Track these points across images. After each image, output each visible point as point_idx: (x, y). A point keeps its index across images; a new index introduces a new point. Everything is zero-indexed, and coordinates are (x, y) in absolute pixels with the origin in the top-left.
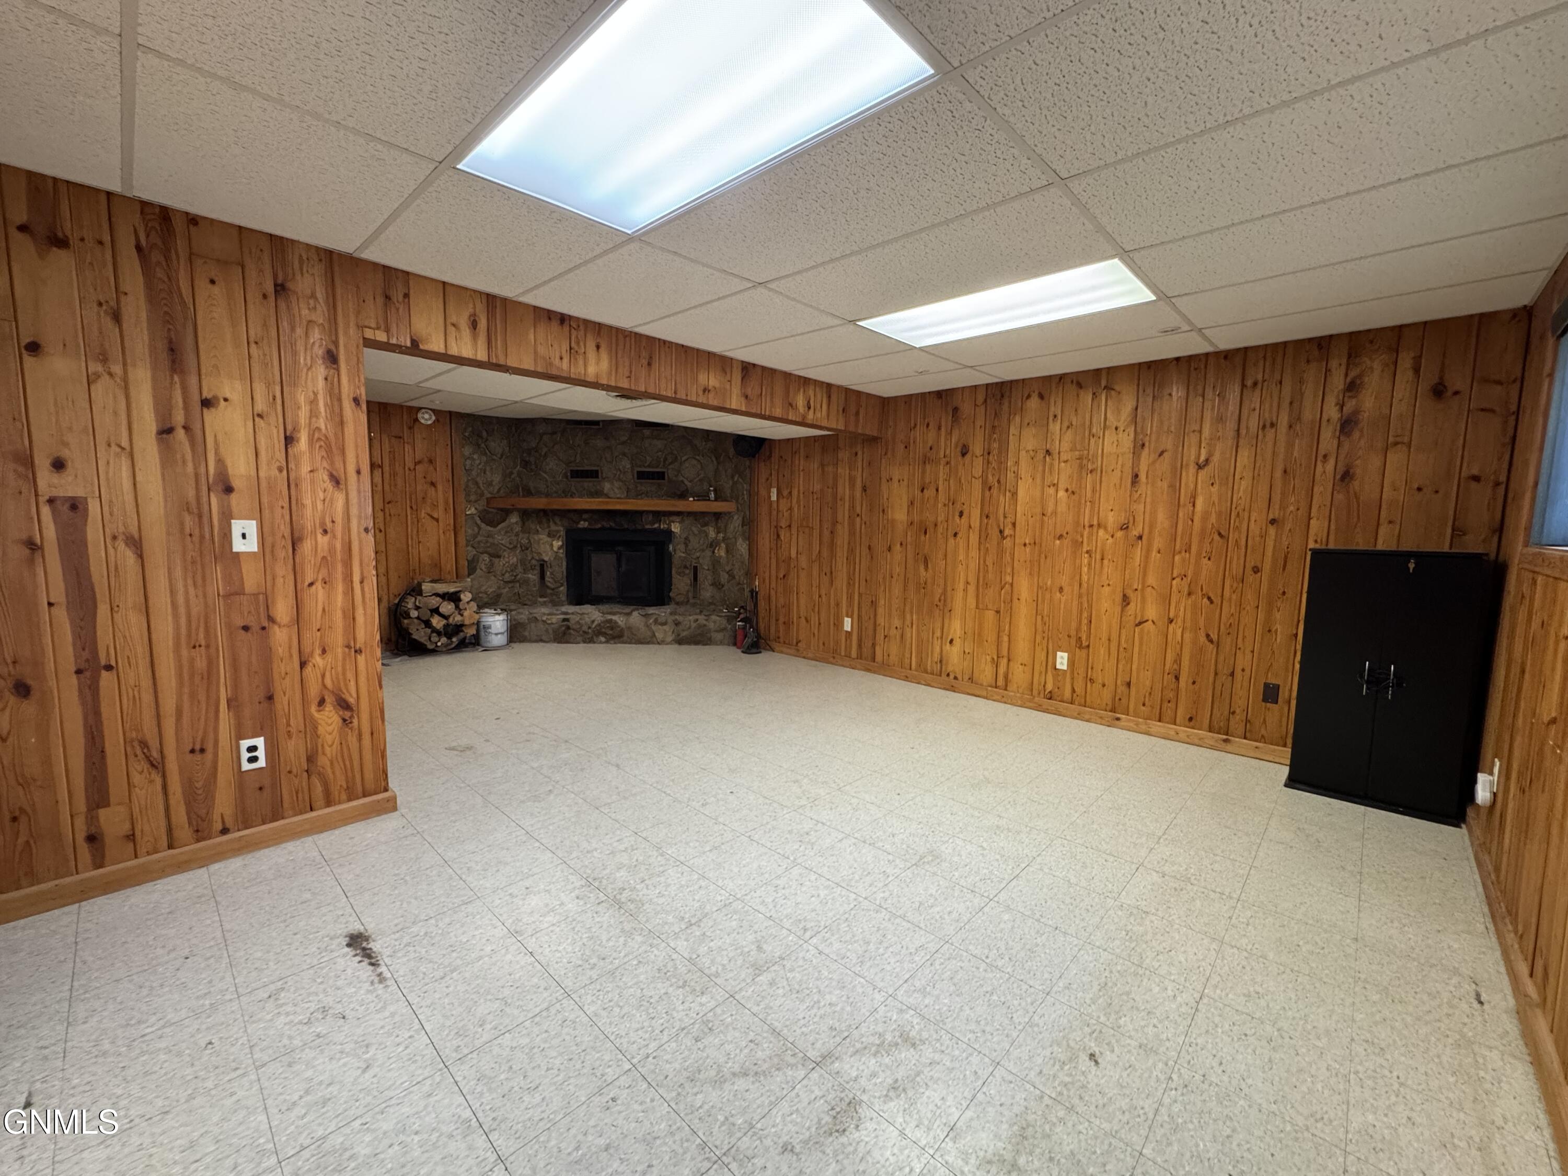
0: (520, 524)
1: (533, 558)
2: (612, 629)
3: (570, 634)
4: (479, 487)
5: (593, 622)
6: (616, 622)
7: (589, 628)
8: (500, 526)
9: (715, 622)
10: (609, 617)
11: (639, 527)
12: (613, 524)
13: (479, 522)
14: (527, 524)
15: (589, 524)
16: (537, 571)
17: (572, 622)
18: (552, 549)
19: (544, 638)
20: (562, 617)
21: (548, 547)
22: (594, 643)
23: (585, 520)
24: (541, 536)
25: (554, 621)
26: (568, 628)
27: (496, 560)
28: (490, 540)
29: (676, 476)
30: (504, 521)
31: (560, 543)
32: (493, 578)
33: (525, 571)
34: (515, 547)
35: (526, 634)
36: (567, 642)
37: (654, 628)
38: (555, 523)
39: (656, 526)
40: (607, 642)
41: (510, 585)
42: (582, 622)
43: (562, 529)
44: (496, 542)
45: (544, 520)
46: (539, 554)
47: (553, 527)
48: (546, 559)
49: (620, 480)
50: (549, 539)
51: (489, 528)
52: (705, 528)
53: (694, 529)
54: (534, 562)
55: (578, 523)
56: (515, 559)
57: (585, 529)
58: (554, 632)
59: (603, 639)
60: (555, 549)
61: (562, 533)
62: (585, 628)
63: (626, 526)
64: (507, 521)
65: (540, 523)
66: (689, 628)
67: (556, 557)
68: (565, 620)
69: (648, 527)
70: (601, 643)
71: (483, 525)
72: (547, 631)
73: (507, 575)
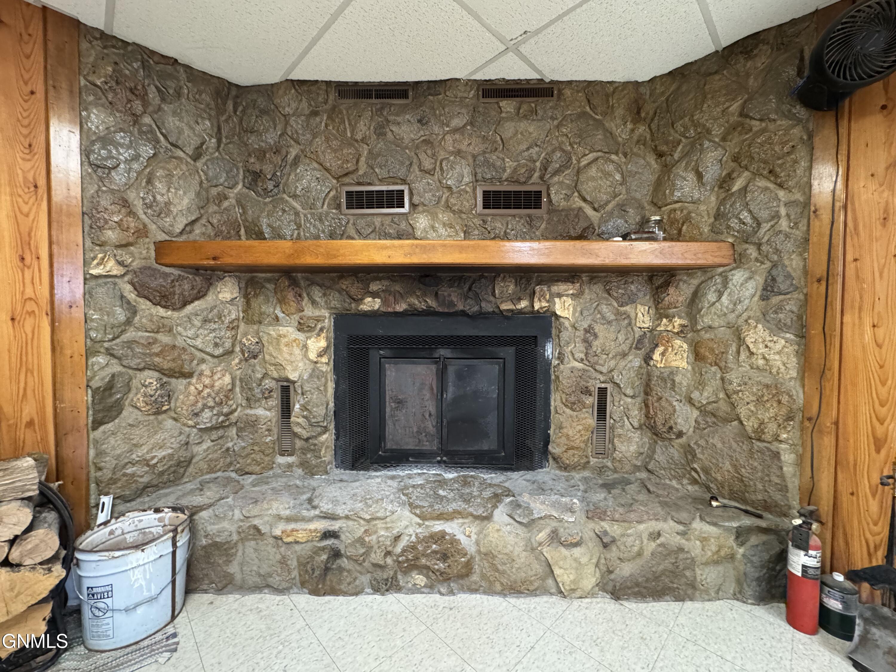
0: (241, 301)
1: (265, 375)
2: (444, 557)
3: (341, 569)
4: (131, 213)
5: (397, 538)
6: (454, 541)
7: (388, 553)
8: (189, 308)
9: (704, 540)
10: (438, 526)
11: (488, 307)
12: (432, 302)
13: (132, 296)
14: (254, 304)
15: (385, 302)
16: (275, 402)
17: (346, 538)
18: (306, 356)
19: (275, 580)
20: (322, 525)
21: (297, 351)
22: (399, 589)
23: (374, 295)
24: (283, 330)
25: (301, 536)
26: (336, 554)
27: (179, 384)
28: (164, 338)
29: (568, 197)
30: (200, 295)
31: (323, 343)
32: (169, 423)
33: (250, 401)
34: (230, 353)
35: (234, 568)
36: (334, 592)
37: (548, 552)
38: (314, 303)
39: (523, 304)
40: (431, 587)
41: (215, 435)
42: (372, 539)
43: (326, 313)
44: (180, 342)
45: (290, 295)
46: (278, 365)
47: (309, 311)
48: (293, 376)
49: (448, 207)
50: (301, 336)
51: (161, 311)
52: (627, 308)
53: (604, 308)
54: (268, 383)
55: (359, 301)
56: (227, 379)
57: (373, 315)
58: (300, 564)
59: (420, 579)
60: (312, 356)
61: (328, 323)
62: (377, 557)
63: (460, 307)
64: (210, 298)
65: (282, 301)
66: (639, 554)
67: (315, 374)
68: (328, 535)
69: (505, 306)
70: (415, 590)
71: (144, 305)
72: (283, 562)
73: (207, 414)
